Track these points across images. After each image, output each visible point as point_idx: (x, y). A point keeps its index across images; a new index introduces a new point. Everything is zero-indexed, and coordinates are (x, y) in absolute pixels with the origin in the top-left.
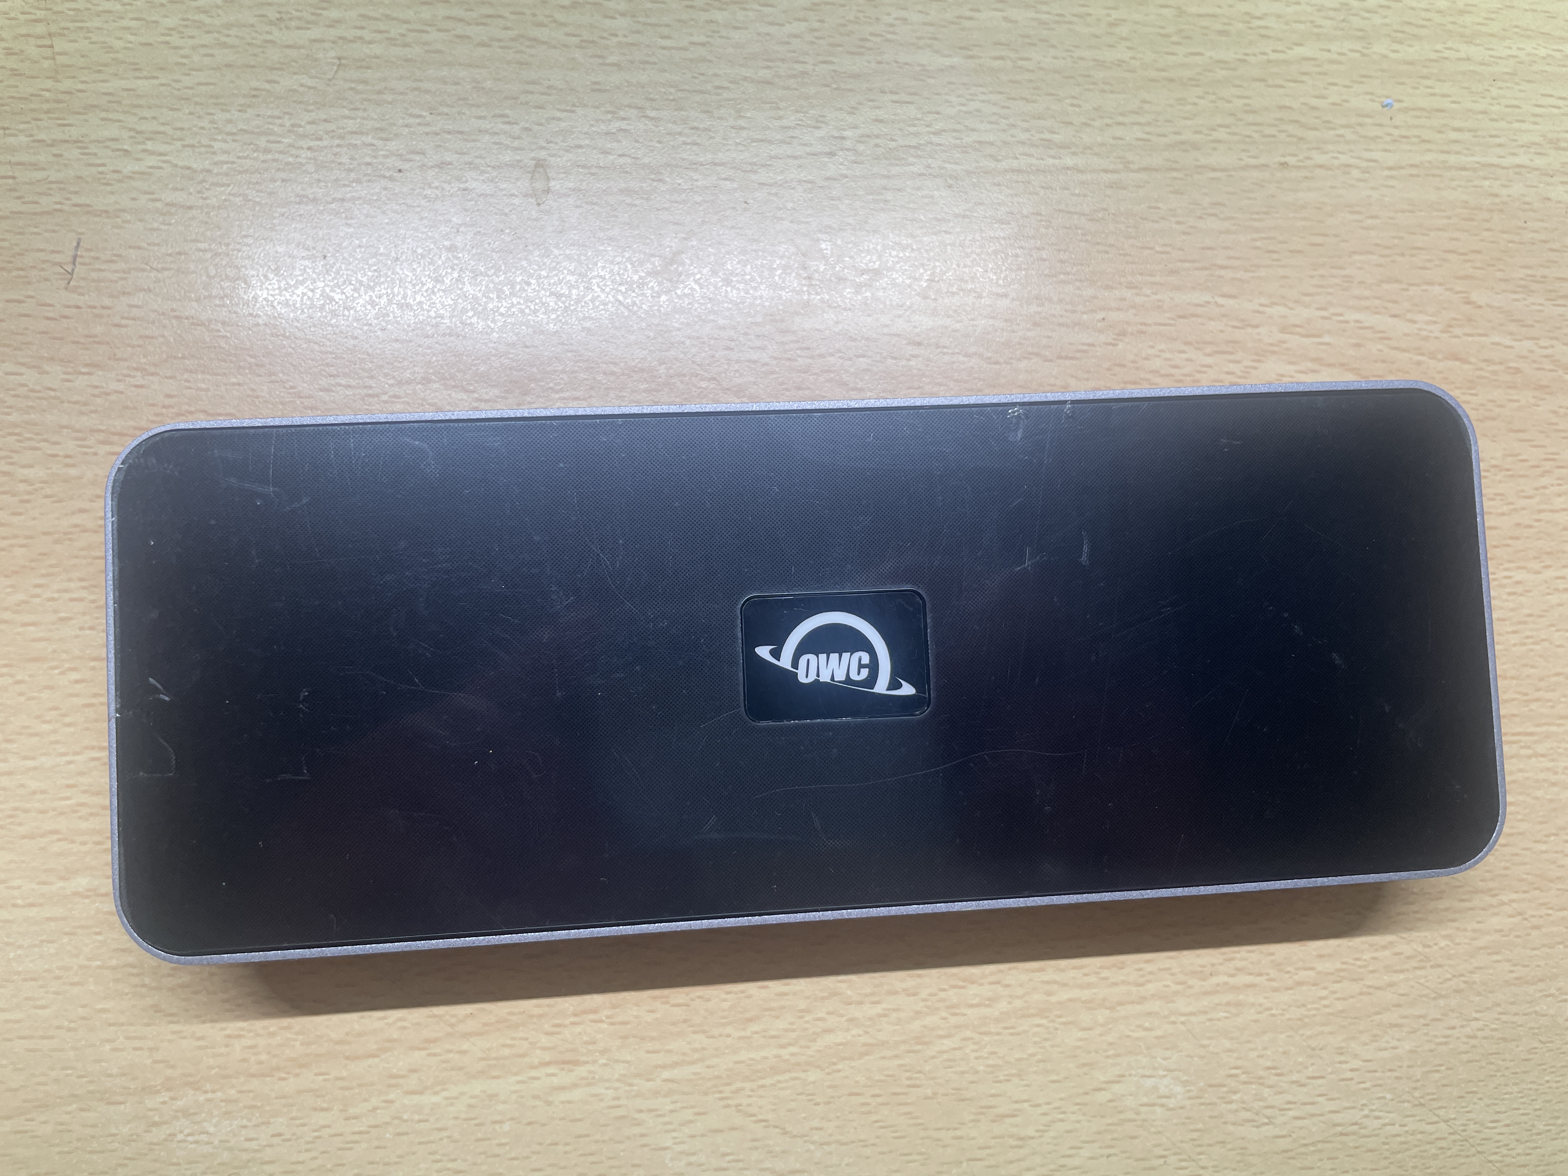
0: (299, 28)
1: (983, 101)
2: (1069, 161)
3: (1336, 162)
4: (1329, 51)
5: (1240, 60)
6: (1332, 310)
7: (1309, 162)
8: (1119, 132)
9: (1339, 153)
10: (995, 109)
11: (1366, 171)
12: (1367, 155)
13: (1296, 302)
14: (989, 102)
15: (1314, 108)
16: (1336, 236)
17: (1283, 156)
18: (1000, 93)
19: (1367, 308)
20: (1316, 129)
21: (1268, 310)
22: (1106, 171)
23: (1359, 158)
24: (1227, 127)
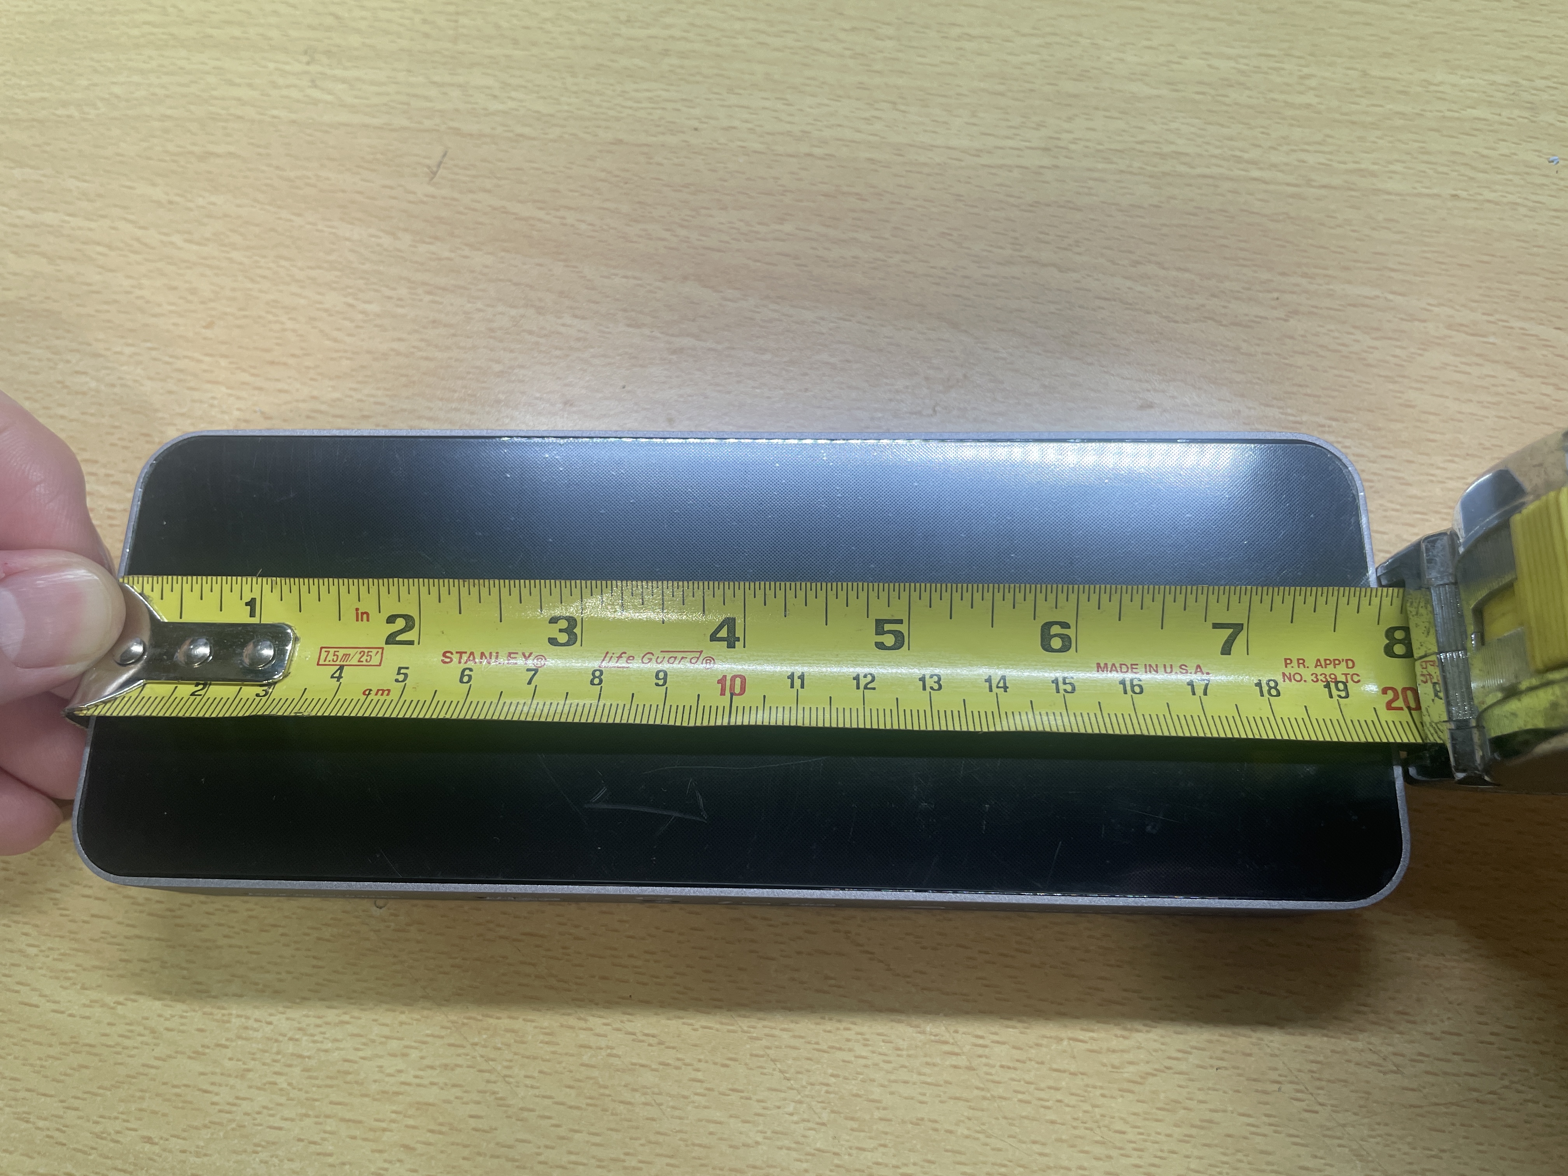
0: (640, 28)
1: (1183, 123)
2: (1256, 173)
3: (1505, 200)
4: (1500, 115)
5: (1417, 114)
6: (1497, 316)
7: (1479, 197)
8: (1303, 156)
9: (1507, 192)
10: (1193, 129)
11: (1532, 210)
12: (1534, 197)
13: (1463, 306)
14: (1187, 124)
15: (1483, 156)
16: (1502, 257)
17: (1455, 189)
18: (1200, 118)
19: (1532, 319)
20: (1486, 172)
21: (1436, 309)
22: (1288, 184)
23: (1526, 199)
24: (1403, 162)
